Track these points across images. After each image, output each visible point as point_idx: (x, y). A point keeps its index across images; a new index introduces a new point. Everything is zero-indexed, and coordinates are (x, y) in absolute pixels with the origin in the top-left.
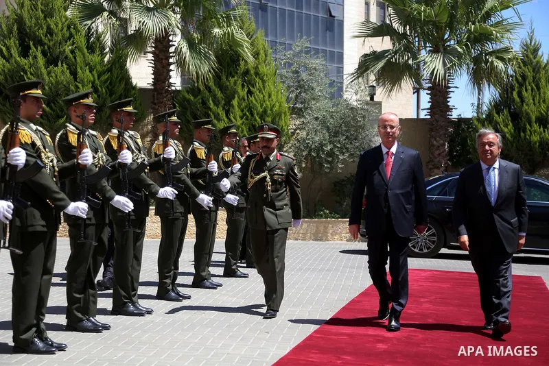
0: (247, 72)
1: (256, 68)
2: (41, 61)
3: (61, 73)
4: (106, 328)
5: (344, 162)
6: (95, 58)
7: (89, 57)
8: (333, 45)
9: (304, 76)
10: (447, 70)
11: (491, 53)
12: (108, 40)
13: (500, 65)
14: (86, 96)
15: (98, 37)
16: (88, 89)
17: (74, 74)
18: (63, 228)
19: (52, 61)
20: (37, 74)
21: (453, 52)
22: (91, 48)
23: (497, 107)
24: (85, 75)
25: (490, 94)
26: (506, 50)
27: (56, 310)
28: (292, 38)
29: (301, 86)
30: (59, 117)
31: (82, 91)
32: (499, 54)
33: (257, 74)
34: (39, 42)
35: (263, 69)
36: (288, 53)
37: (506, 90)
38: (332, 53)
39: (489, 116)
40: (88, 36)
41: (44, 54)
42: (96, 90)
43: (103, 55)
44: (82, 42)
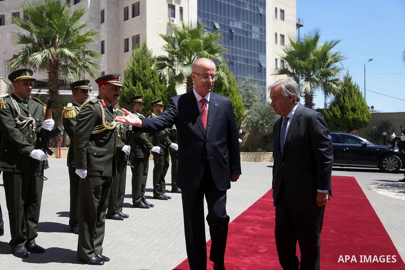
0: (226, 90)
1: (230, 88)
2: (141, 87)
3: (149, 92)
4: (169, 198)
5: (267, 128)
6: (163, 86)
7: (160, 85)
8: (261, 78)
9: (250, 91)
10: (311, 88)
11: (331, 81)
12: (167, 78)
13: (334, 86)
14: (159, 101)
15: (164, 77)
16: (160, 98)
17: (154, 92)
18: (151, 156)
19: (145, 87)
20: (140, 93)
21: (315, 81)
22: (161, 81)
23: (333, 104)
24: (159, 93)
25: (331, 98)
26: (337, 80)
27: (149, 190)
28: (244, 75)
29: (249, 96)
30: (148, 110)
31: (157, 99)
32: (334, 81)
33: (230, 91)
34: (141, 80)
35: (233, 89)
36: (243, 82)
37: (338, 97)
38: (261, 82)
39: (330, 108)
40: (160, 77)
41: (142, 84)
42: (163, 99)
43: (166, 84)
44: (158, 80)
